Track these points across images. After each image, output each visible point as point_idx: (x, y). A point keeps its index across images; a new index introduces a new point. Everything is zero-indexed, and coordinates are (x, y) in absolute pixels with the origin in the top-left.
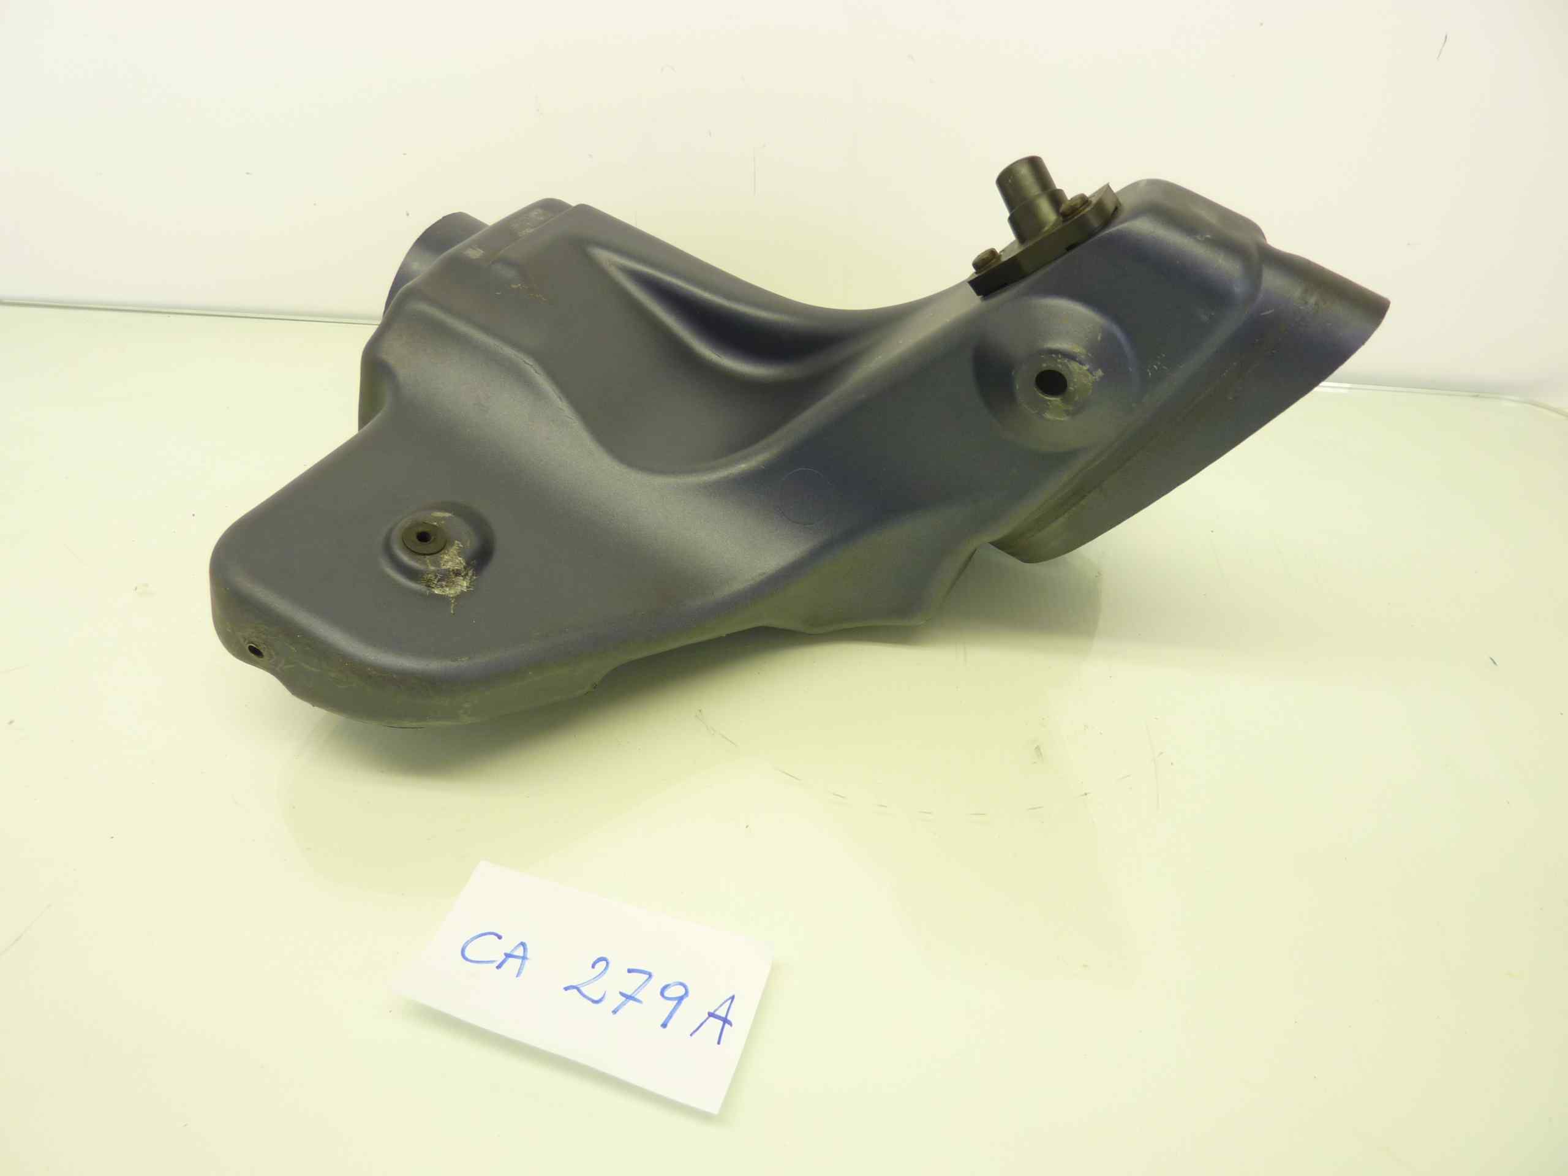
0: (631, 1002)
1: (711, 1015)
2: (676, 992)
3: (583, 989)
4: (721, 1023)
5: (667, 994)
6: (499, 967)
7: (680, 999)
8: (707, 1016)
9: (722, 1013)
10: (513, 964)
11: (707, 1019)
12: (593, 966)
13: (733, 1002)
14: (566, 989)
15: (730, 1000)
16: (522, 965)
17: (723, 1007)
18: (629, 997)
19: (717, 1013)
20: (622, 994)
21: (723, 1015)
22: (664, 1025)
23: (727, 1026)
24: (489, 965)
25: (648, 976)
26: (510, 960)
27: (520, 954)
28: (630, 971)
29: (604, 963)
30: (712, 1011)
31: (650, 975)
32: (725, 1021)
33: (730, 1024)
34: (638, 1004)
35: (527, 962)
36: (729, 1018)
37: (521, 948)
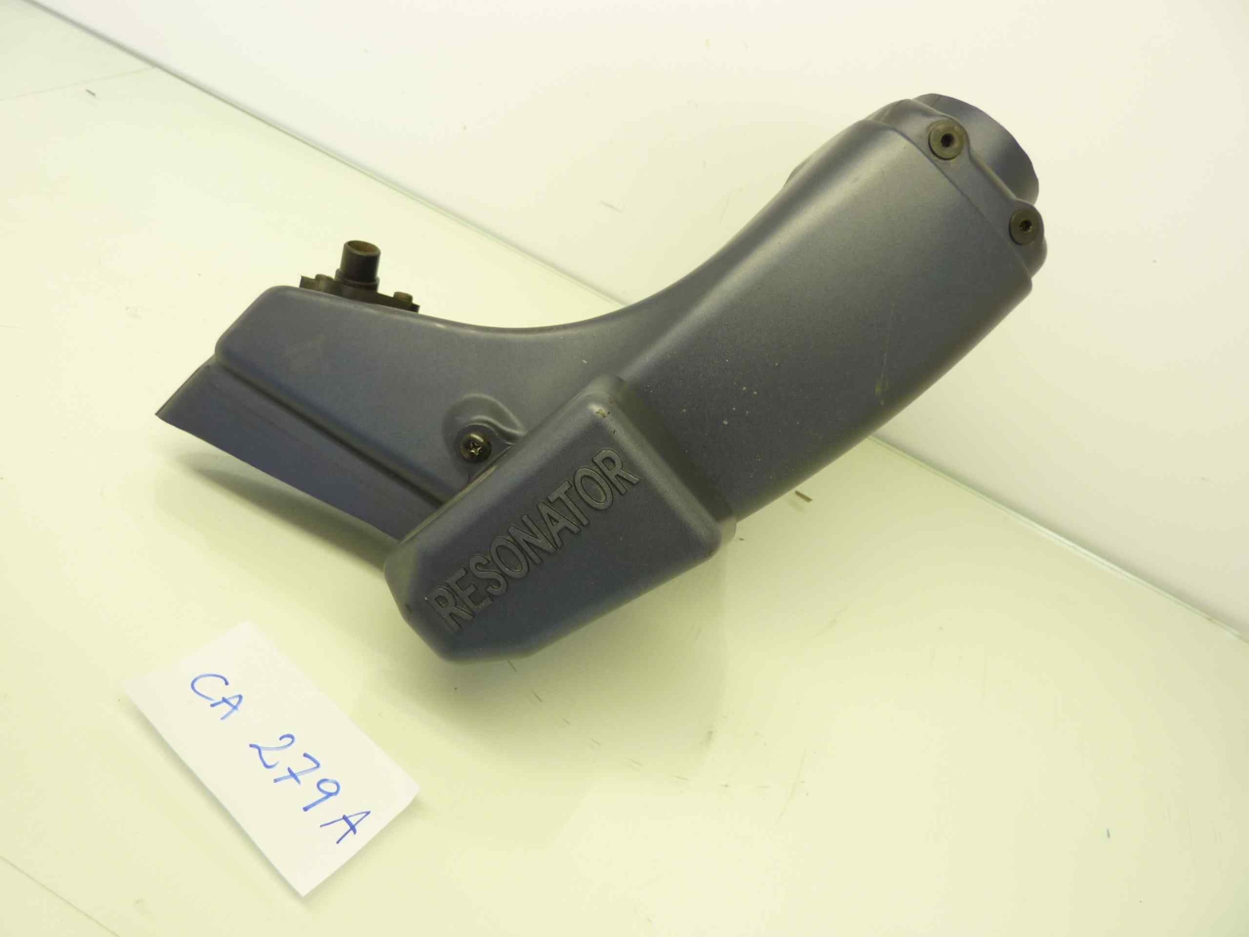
0: (293, 779)
1: (345, 818)
2: (329, 787)
3: (263, 752)
4: (349, 828)
5: (322, 786)
6: (213, 705)
7: (330, 795)
8: (342, 817)
9: (353, 821)
10: (225, 708)
11: (340, 820)
12: (281, 739)
13: (366, 817)
14: (251, 746)
15: (364, 814)
16: (230, 712)
17: (357, 816)
18: (292, 774)
19: (350, 819)
20: (289, 770)
21: (354, 823)
22: (306, 809)
23: (352, 832)
24: (206, 700)
25: (316, 765)
26: (224, 704)
27: (233, 703)
28: (305, 755)
29: (290, 740)
30: (347, 815)
31: (318, 765)
32: (353, 828)
33: (355, 832)
34: (296, 783)
35: (235, 712)
36: (356, 827)
37: (237, 699)
